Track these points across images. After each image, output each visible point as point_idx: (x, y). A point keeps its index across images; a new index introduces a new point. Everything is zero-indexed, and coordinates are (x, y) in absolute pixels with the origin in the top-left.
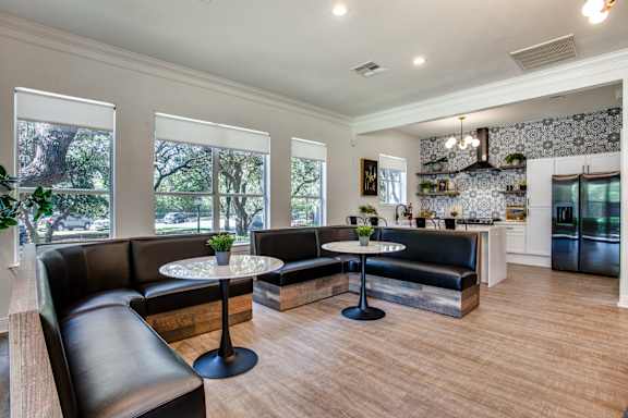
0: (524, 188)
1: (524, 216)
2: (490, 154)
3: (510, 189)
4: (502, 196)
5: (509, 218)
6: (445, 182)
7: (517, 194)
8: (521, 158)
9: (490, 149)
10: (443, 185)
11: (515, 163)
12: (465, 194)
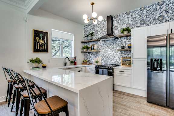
0: (130, 47)
1: (130, 63)
2: (114, 30)
3: (123, 47)
4: (119, 52)
5: (123, 64)
6: (93, 46)
7: (127, 51)
8: (128, 30)
9: (114, 27)
10: (93, 47)
11: (126, 33)
12: (102, 52)
